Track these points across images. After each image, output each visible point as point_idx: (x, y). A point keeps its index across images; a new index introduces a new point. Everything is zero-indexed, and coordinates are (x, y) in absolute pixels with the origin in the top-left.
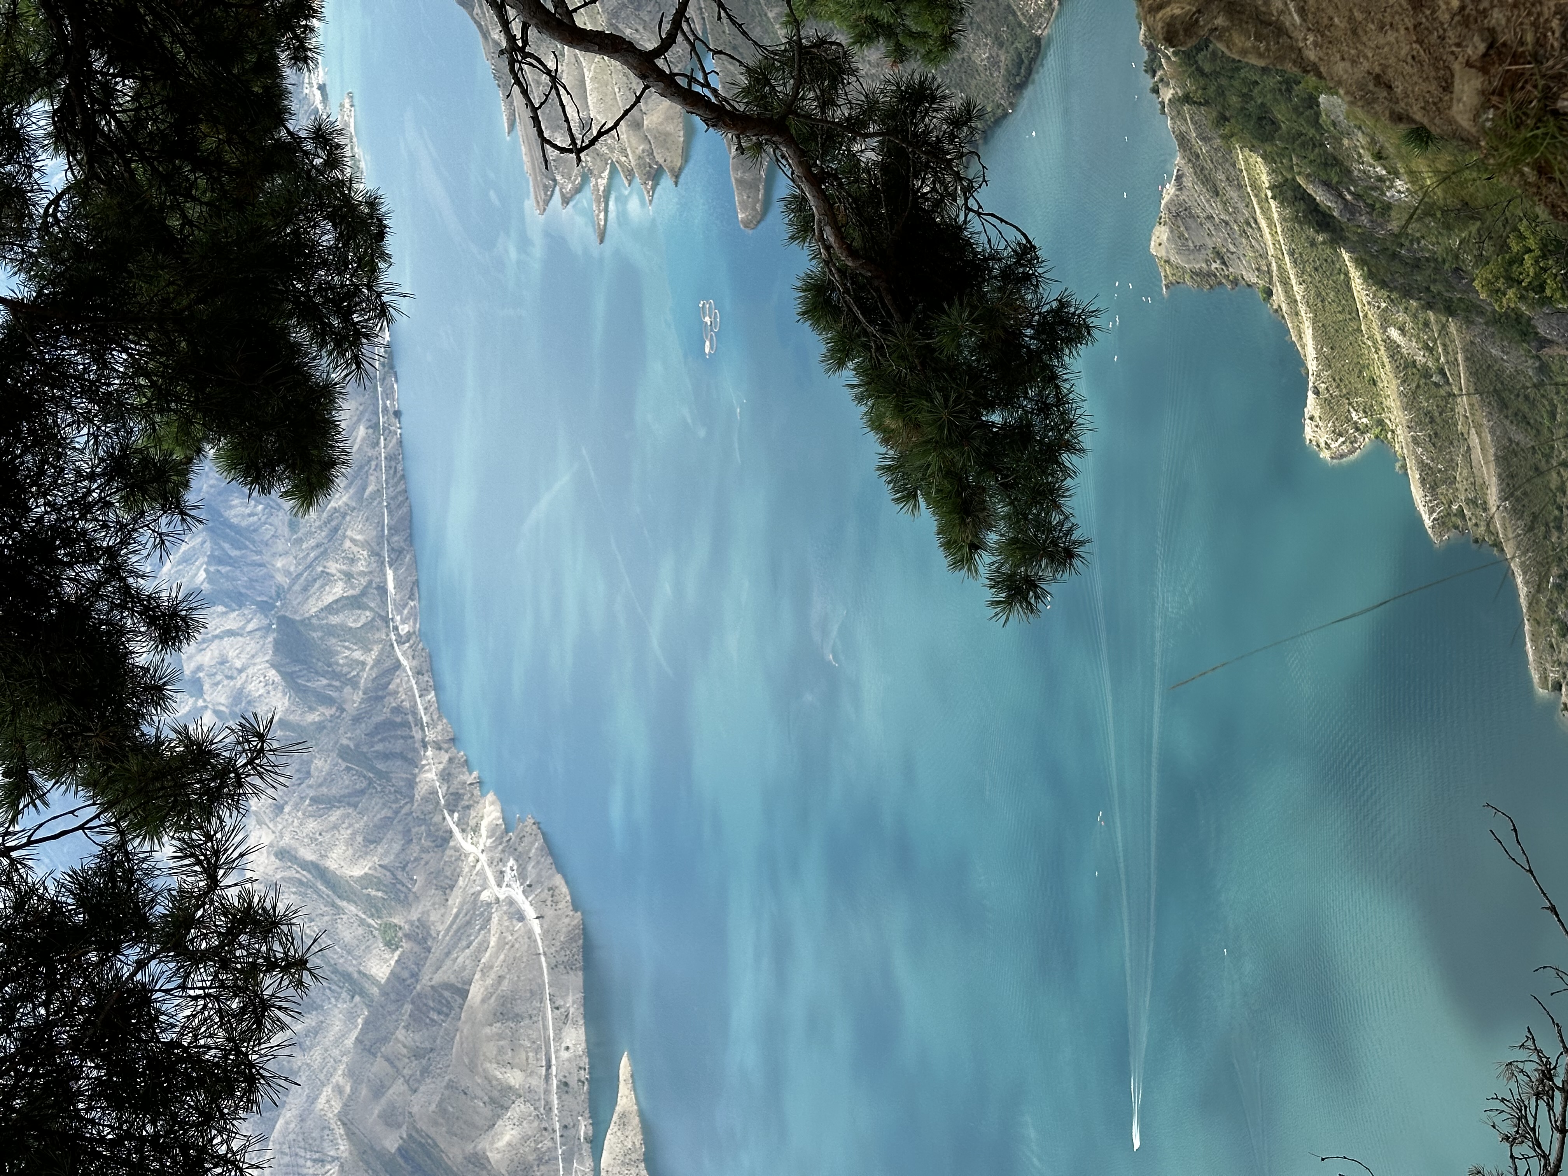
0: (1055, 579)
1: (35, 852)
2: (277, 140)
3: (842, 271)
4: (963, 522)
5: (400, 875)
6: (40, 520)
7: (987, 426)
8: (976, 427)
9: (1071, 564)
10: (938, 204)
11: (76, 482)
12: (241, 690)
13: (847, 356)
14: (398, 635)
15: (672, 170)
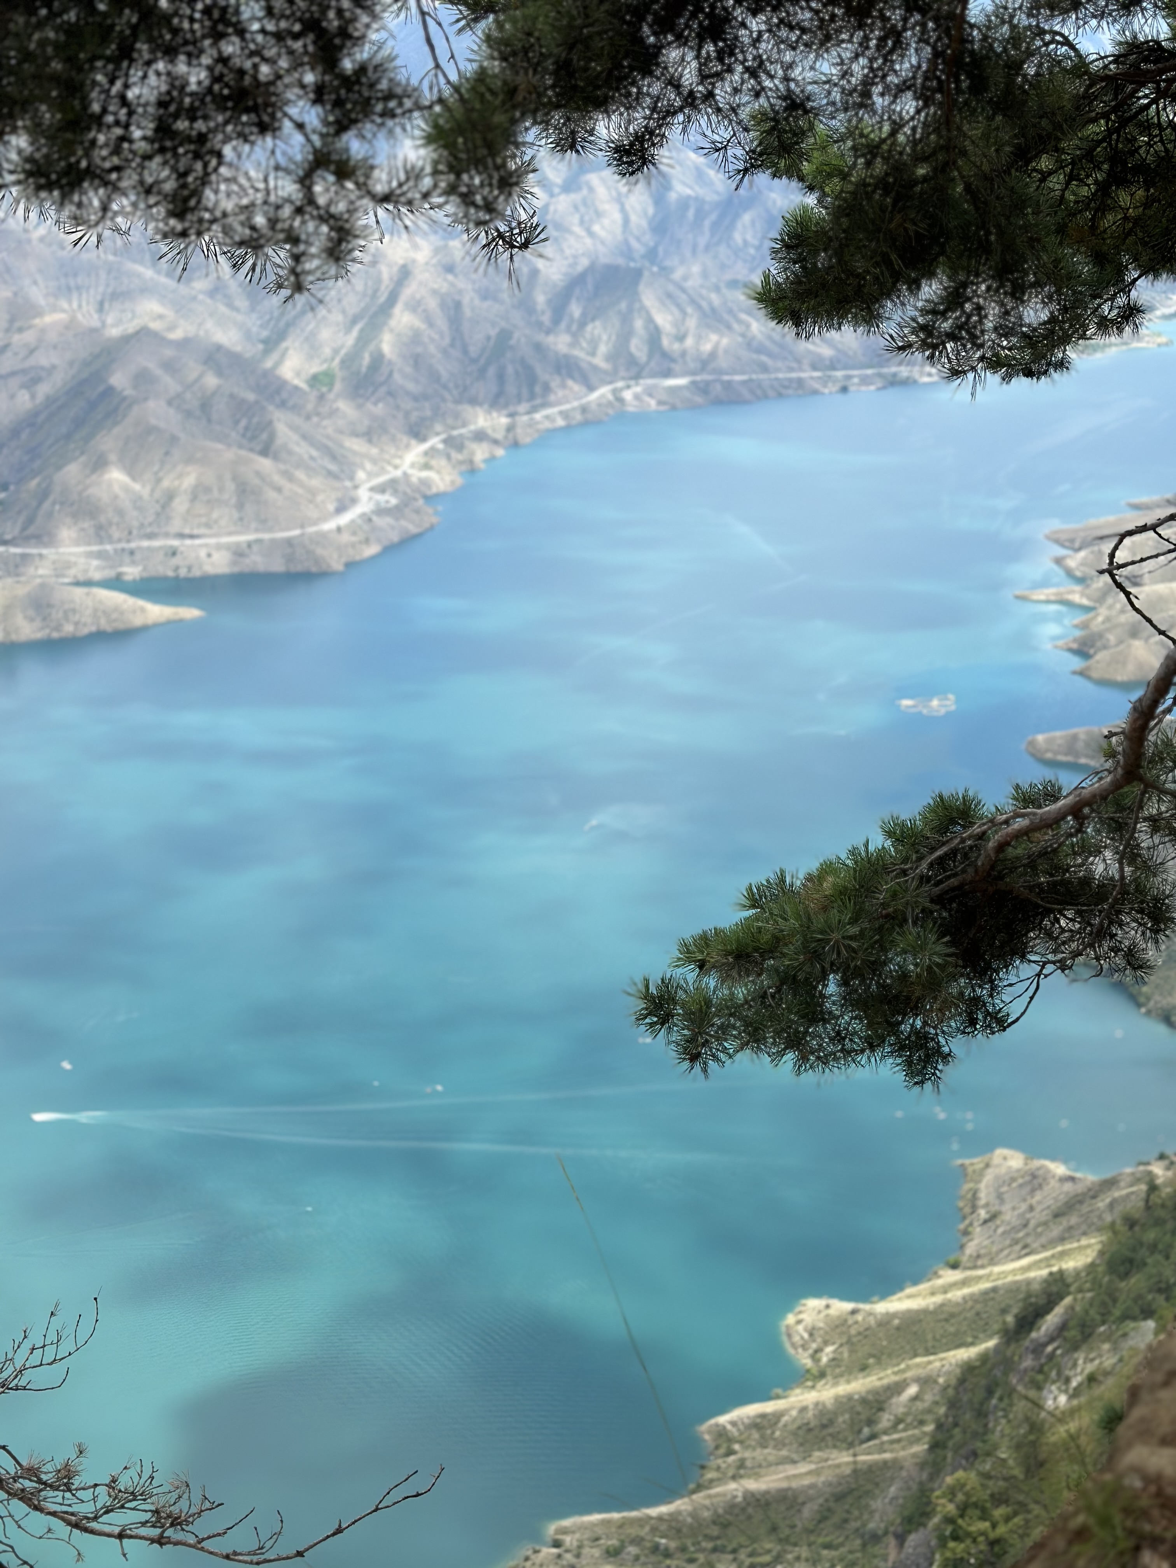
0: (669, 1043)
1: (414, 20)
2: (1126, 267)
3: (982, 836)
4: (728, 953)
5: (383, 390)
6: (743, 25)
7: (824, 977)
8: (823, 968)
9: (684, 1059)
10: (1049, 935)
11: (782, 62)
12: (568, 231)
13: (897, 840)
14: (621, 389)
15: (1088, 668)
